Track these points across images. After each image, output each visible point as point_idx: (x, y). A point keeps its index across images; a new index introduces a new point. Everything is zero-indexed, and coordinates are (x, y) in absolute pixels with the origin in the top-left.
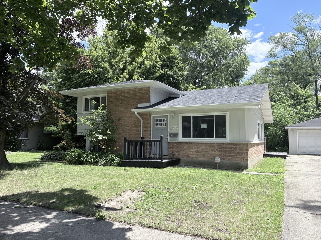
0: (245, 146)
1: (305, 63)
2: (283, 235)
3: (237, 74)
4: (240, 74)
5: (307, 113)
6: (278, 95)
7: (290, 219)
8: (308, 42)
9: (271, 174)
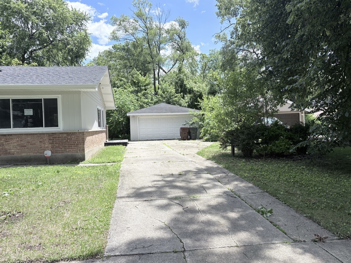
0: (81, 135)
1: (144, 50)
2: (109, 233)
3: (77, 54)
4: (80, 53)
5: (146, 100)
6: (121, 80)
7: (119, 212)
8: (147, 30)
9: (109, 164)
